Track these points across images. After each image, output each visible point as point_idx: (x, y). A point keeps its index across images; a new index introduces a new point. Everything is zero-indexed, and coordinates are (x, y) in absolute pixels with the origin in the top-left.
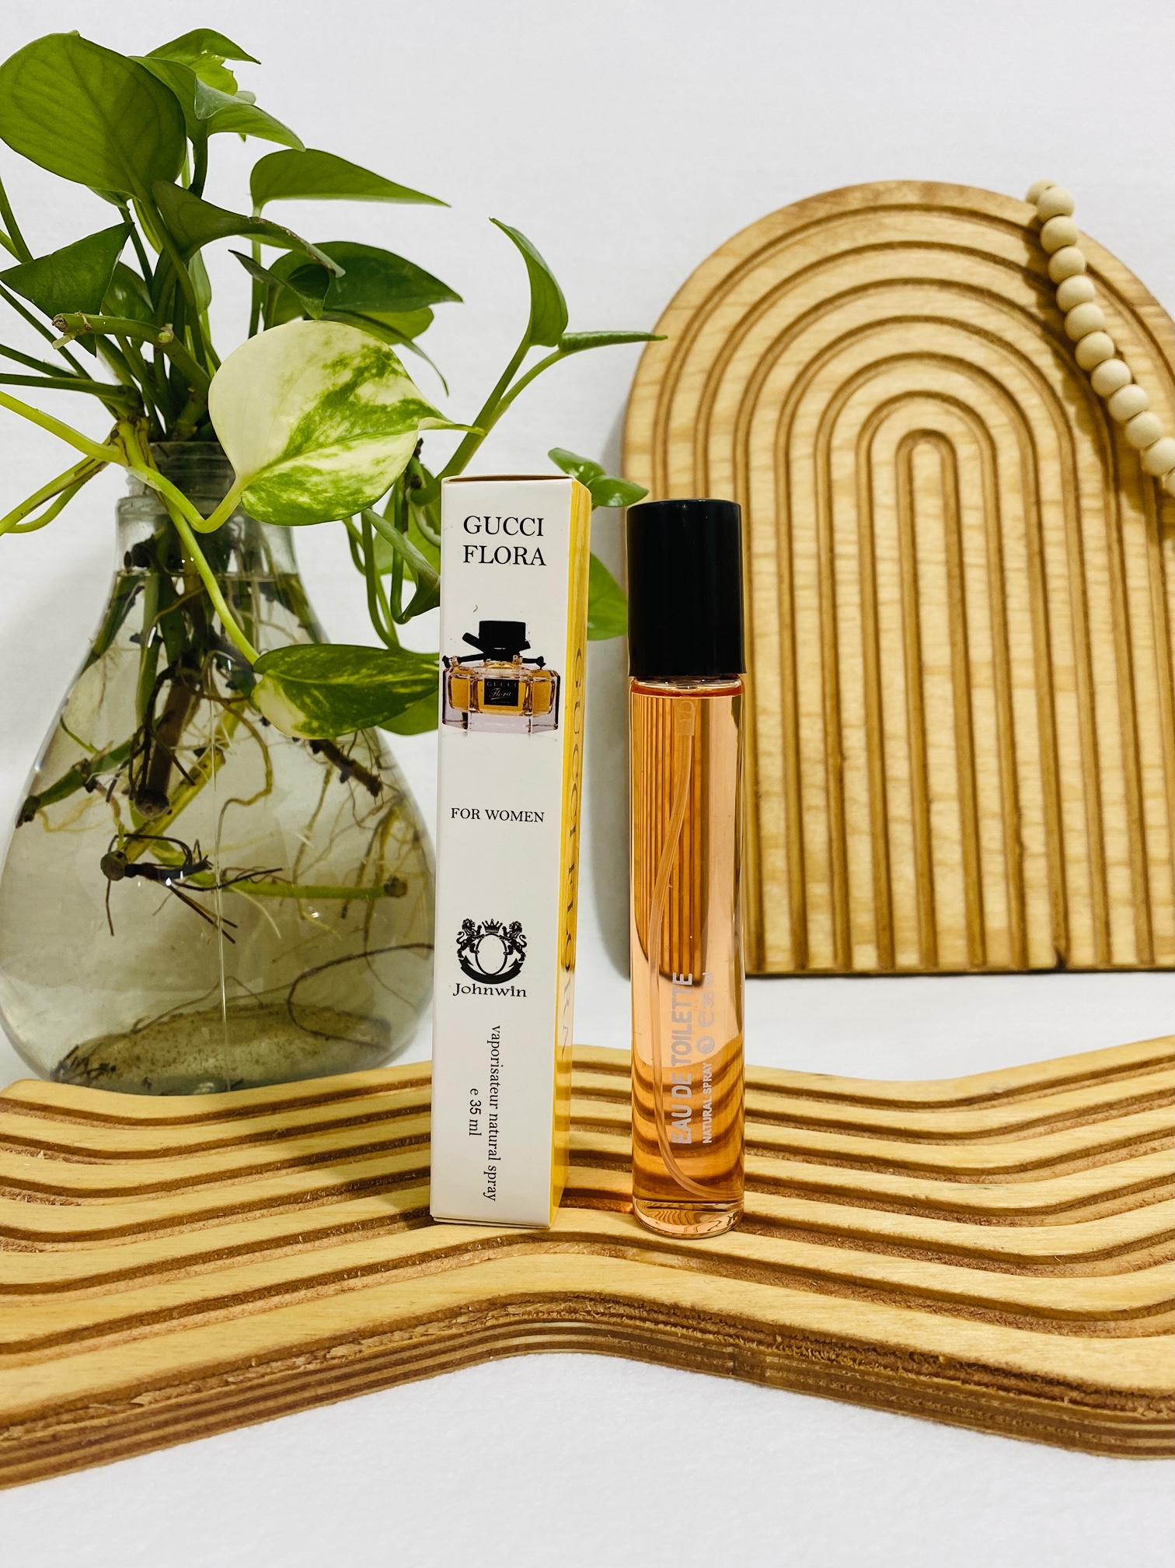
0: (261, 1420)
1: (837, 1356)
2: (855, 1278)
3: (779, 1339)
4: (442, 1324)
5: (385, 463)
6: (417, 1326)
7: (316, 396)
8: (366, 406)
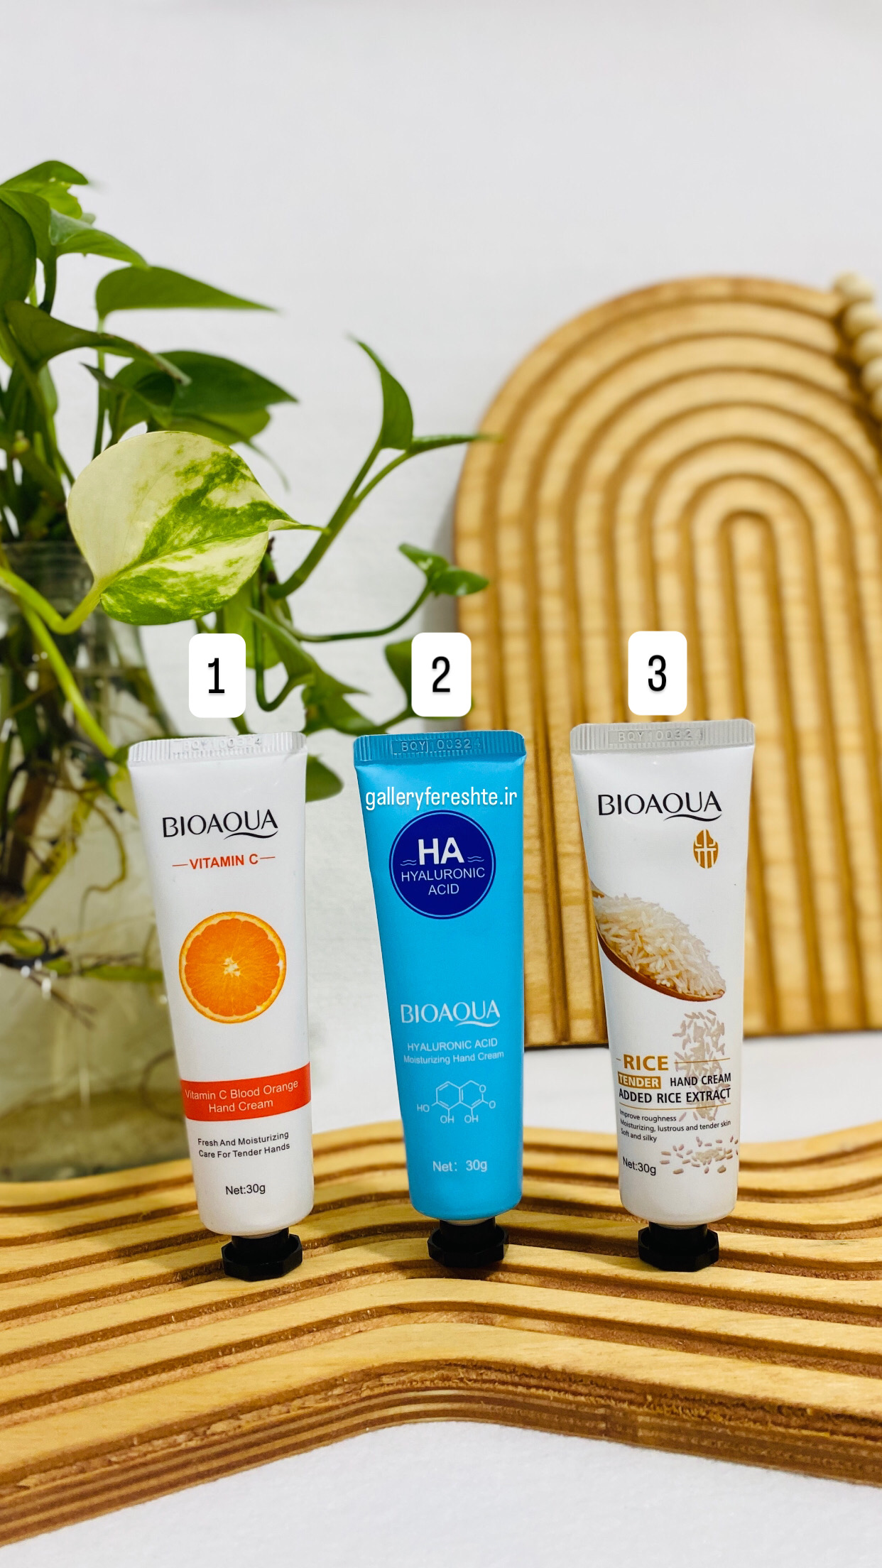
0: (143, 1499)
1: (708, 1412)
2: (721, 1336)
3: (649, 1398)
4: (318, 1397)
5: (239, 565)
6: (293, 1399)
7: (170, 501)
8: (218, 509)
